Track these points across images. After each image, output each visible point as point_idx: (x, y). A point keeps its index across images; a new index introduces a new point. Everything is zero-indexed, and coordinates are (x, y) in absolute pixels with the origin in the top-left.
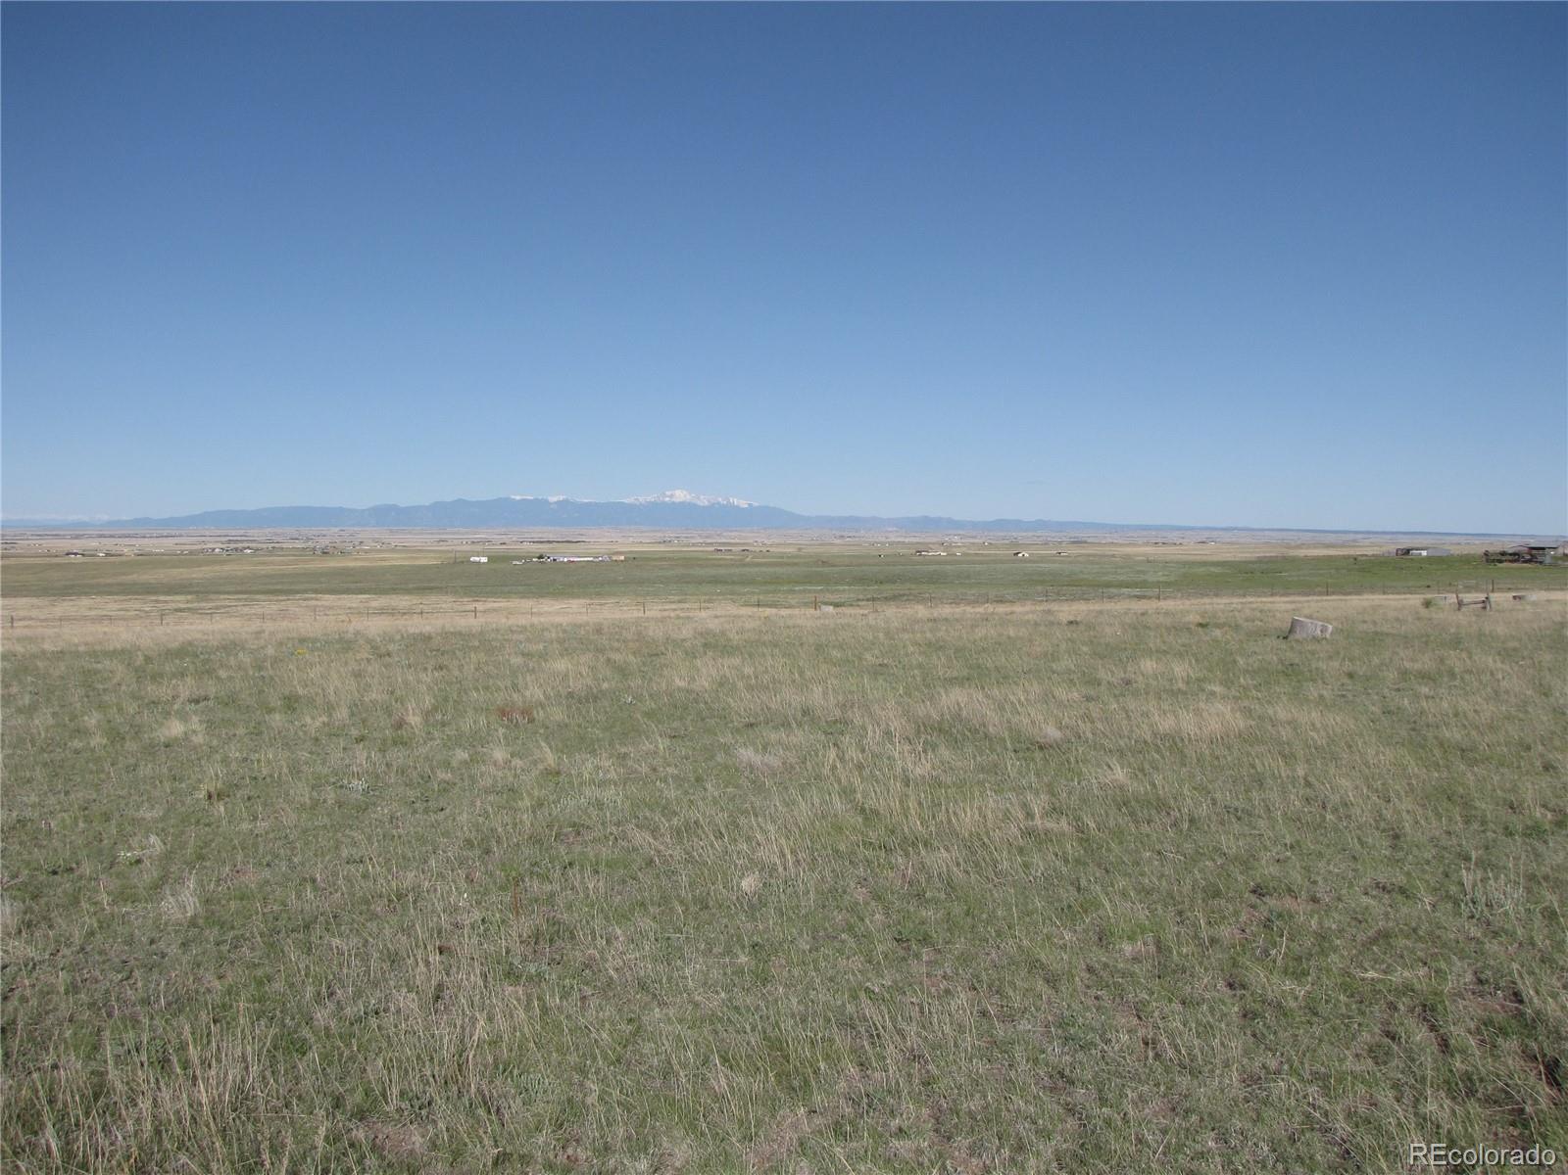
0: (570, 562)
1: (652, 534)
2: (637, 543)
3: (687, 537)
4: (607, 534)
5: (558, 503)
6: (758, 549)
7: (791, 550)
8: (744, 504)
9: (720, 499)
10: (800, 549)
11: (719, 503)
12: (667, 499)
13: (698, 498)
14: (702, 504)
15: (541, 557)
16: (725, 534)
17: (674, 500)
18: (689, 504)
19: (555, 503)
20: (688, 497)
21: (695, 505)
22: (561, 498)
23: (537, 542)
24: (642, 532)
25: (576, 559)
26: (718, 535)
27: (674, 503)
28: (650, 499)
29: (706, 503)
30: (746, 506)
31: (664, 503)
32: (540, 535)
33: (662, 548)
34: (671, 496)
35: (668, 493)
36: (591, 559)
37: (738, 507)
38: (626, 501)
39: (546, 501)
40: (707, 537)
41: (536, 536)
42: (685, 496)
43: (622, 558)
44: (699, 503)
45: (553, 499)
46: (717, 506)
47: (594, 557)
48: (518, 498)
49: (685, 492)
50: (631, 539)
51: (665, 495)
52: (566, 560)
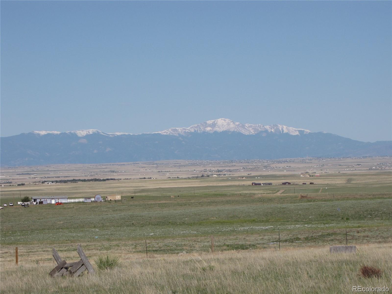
0: (58, 204)
1: (193, 168)
2: (174, 179)
3: (230, 171)
4: (142, 170)
5: (87, 137)
6: (300, 182)
7: (340, 182)
8: (294, 131)
9: (267, 127)
10: (349, 181)
11: (266, 131)
12: (209, 129)
13: (243, 127)
14: (247, 133)
15: (26, 200)
16: (273, 166)
17: (217, 129)
18: (234, 132)
19: (84, 137)
20: (232, 125)
21: (240, 134)
22: (91, 131)
23: (61, 182)
24: (180, 166)
25: (64, 201)
26: (265, 167)
27: (216, 132)
28: (190, 129)
29: (252, 132)
30: (297, 133)
31: (205, 134)
32: (66, 174)
33: (196, 184)
34: (214, 125)
35: (210, 122)
36: (81, 200)
37: (287, 134)
38: (163, 132)
39: (74, 137)
40: (252, 170)
41: (62, 175)
42: (228, 124)
43: (118, 197)
44: (243, 131)
45: (82, 133)
46: (264, 135)
47: (86, 198)
48: (43, 133)
49: (227, 120)
50: (168, 175)
51: (206, 125)
52: (53, 202)
